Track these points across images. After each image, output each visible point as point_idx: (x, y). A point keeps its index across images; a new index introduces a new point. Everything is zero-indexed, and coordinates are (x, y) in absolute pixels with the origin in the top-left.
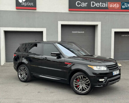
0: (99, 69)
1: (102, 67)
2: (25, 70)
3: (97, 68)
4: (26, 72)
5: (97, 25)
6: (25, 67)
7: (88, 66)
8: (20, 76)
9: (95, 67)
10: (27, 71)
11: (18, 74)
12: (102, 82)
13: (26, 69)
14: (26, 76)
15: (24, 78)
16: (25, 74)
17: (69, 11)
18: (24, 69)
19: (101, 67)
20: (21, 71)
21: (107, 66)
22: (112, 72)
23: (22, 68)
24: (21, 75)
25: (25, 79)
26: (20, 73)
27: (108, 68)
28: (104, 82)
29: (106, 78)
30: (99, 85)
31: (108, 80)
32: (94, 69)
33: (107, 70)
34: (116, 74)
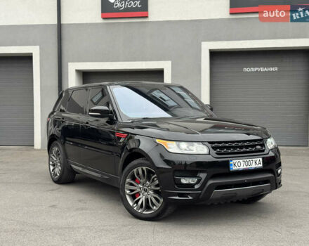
0: (185, 150)
1: (195, 144)
2: (59, 154)
4: (60, 159)
6: (58, 147)
7: (157, 141)
8: (52, 168)
9: (175, 143)
10: (61, 156)
11: (49, 164)
12: (191, 185)
13: (59, 152)
14: (60, 169)
16: (59, 164)
19: (193, 146)
20: (53, 157)
21: (210, 143)
22: (228, 162)
23: (54, 149)
24: (54, 165)
25: (58, 175)
27: (214, 148)
28: (196, 187)
29: (203, 176)
31: (210, 182)
32: (170, 150)
33: (209, 154)
34: (245, 167)
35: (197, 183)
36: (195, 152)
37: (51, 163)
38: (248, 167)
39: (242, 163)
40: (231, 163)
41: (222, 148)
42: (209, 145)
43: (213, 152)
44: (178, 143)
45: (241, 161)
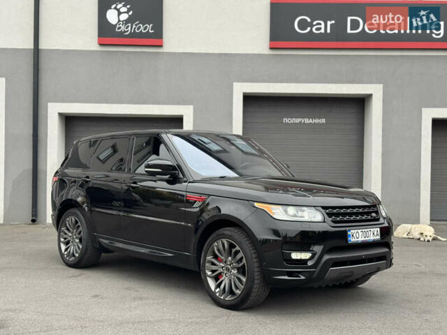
0: (295, 216)
1: (305, 208)
2: (79, 226)
3: (286, 212)
4: (80, 233)
5: (370, 96)
6: (77, 216)
7: (256, 204)
8: (63, 247)
9: (280, 207)
10: (83, 229)
11: (59, 242)
12: (303, 262)
13: (79, 224)
14: (81, 247)
15: (74, 256)
16: (77, 240)
17: (271, 48)
18: (77, 222)
19: (303, 211)
20: (66, 231)
21: (324, 208)
22: (345, 232)
23: (70, 220)
24: (67, 243)
25: (77, 255)
26: (65, 239)
27: (330, 215)
28: (310, 263)
29: (318, 249)
30: (290, 274)
31: (326, 257)
32: (274, 216)
33: (324, 222)
34: (363, 239)
35: (311, 258)
36: (306, 219)
37: (62, 240)
38: (367, 239)
39: (361, 234)
40: (349, 233)
41: (337, 215)
42: (323, 211)
43: (329, 220)
44: (285, 207)
45: (359, 231)
